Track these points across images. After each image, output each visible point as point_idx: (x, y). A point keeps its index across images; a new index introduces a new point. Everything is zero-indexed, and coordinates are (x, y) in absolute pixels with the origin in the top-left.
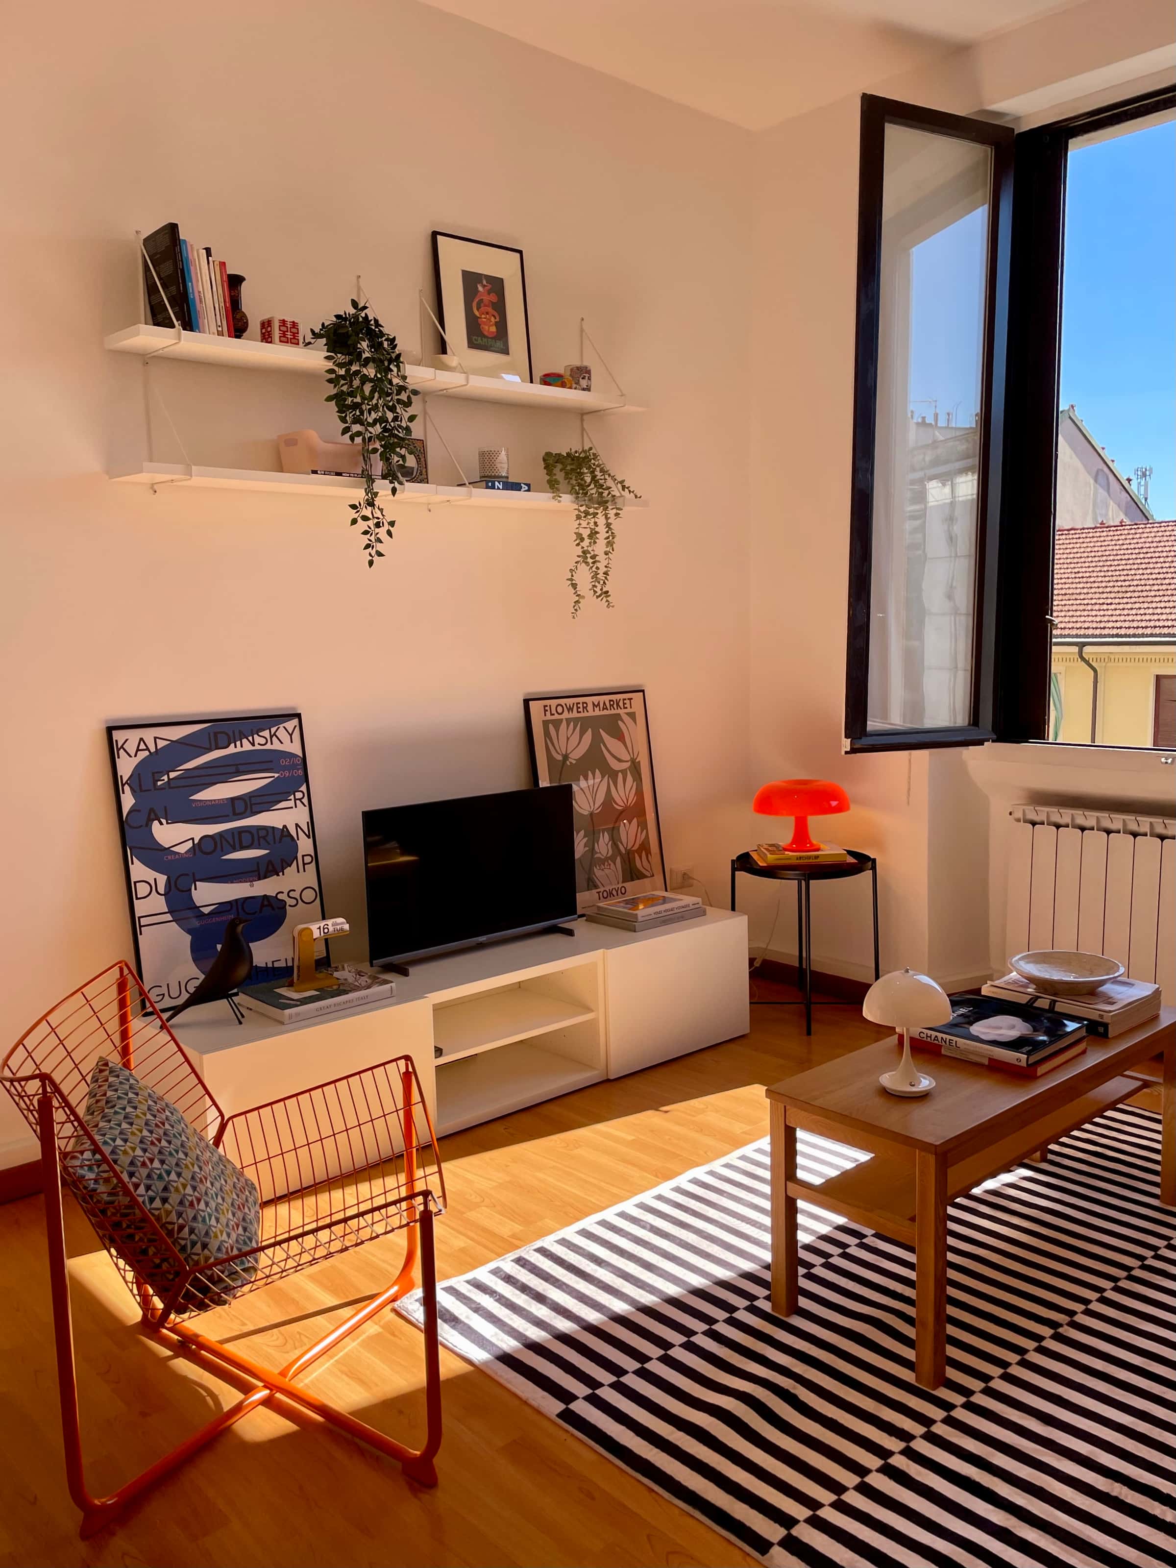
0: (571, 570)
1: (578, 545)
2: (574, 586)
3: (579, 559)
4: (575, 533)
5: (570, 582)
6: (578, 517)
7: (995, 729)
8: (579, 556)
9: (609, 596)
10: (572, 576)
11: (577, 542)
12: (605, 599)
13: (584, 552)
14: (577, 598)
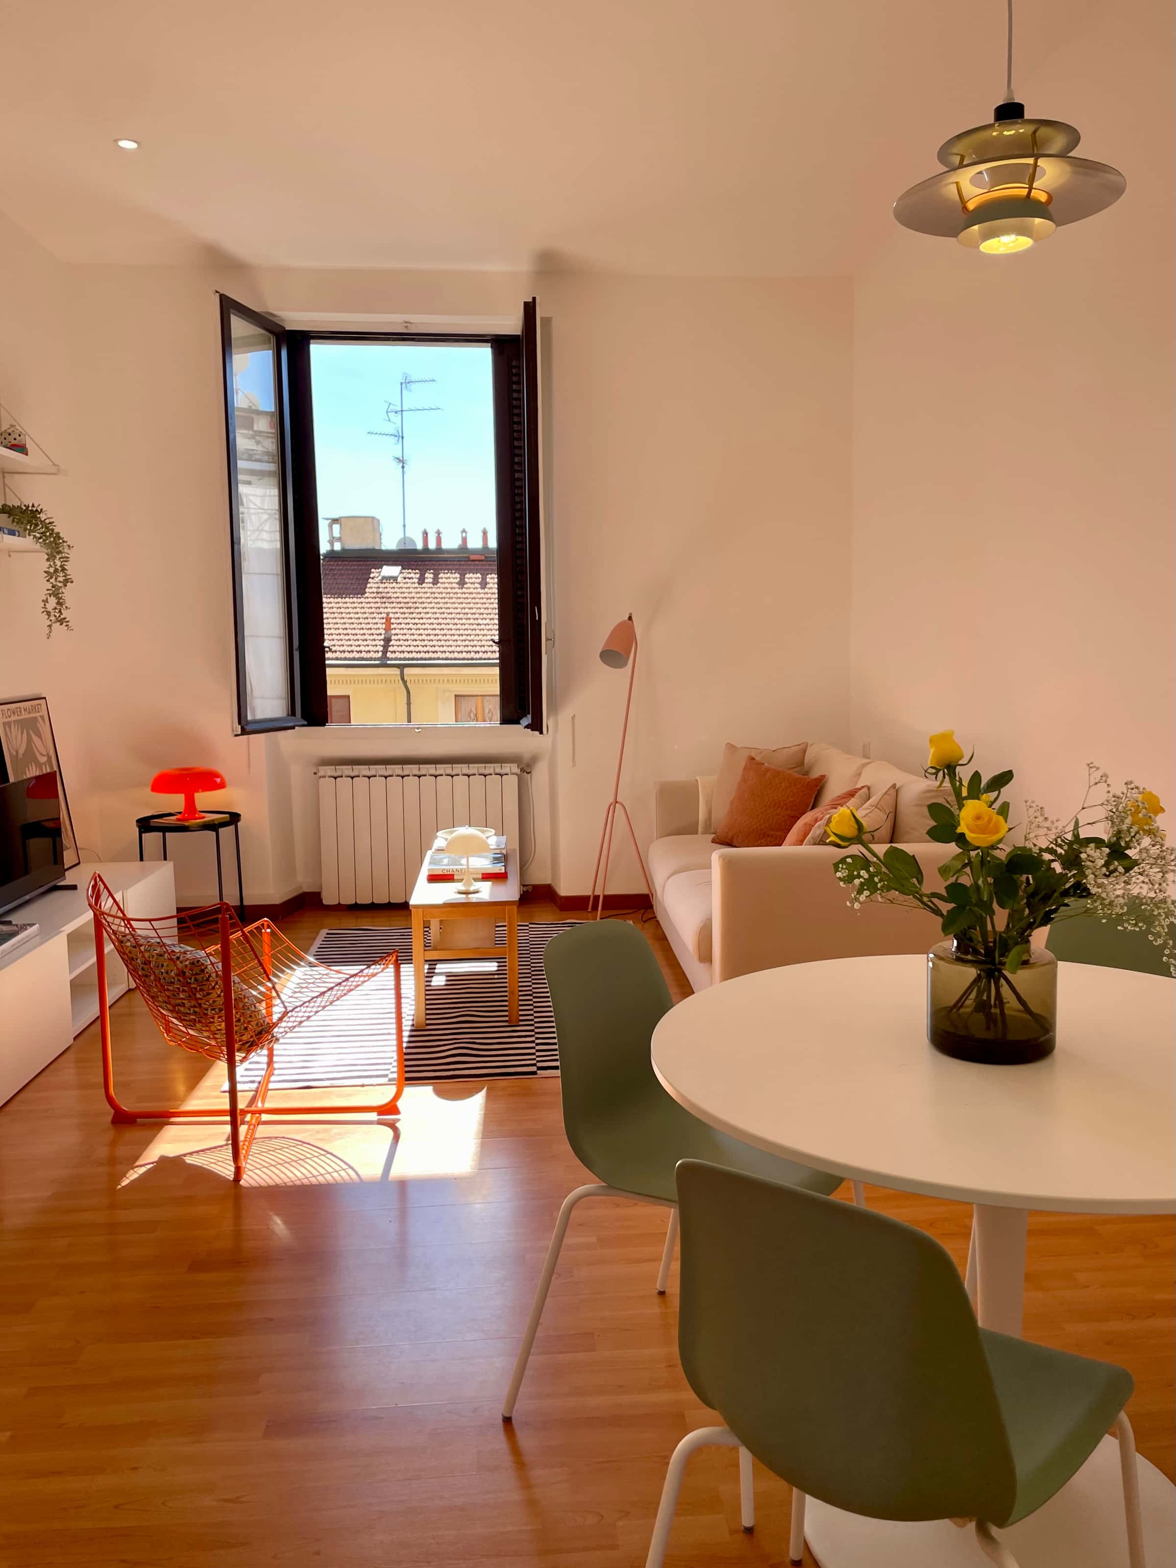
0: (43, 601)
1: (48, 581)
2: (49, 614)
3: (49, 592)
4: (45, 572)
5: (44, 610)
6: (48, 560)
7: (303, 717)
8: (48, 590)
9: (68, 622)
10: (45, 605)
11: (47, 578)
12: (64, 624)
13: (53, 587)
14: (50, 623)
